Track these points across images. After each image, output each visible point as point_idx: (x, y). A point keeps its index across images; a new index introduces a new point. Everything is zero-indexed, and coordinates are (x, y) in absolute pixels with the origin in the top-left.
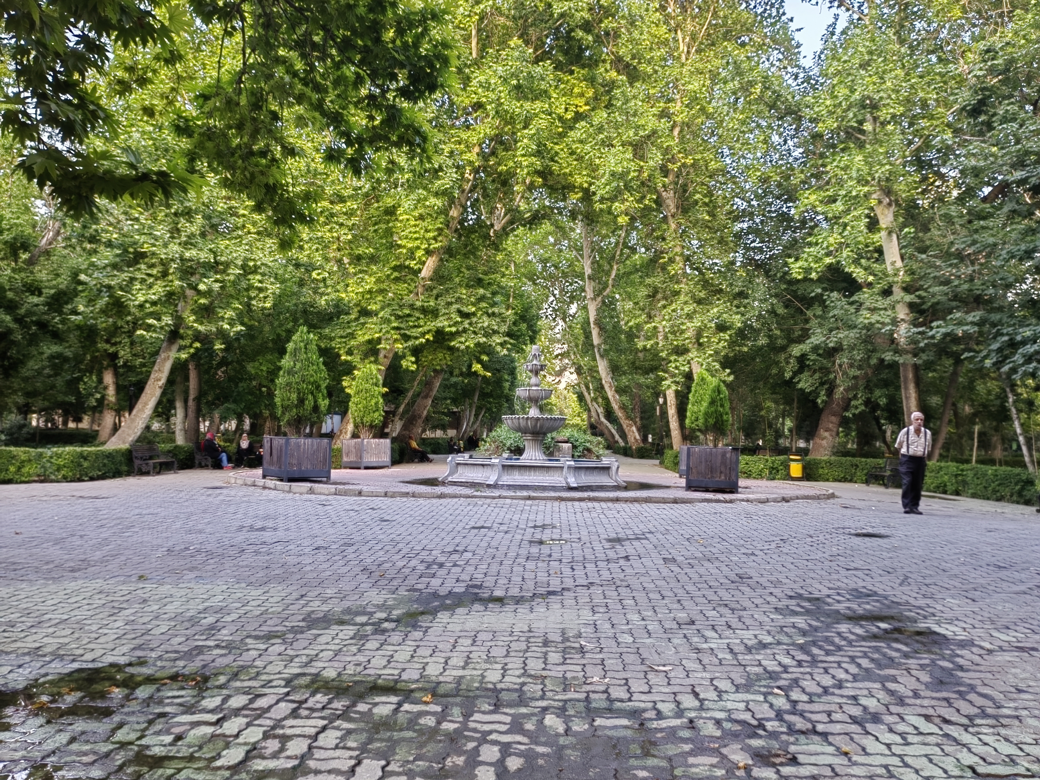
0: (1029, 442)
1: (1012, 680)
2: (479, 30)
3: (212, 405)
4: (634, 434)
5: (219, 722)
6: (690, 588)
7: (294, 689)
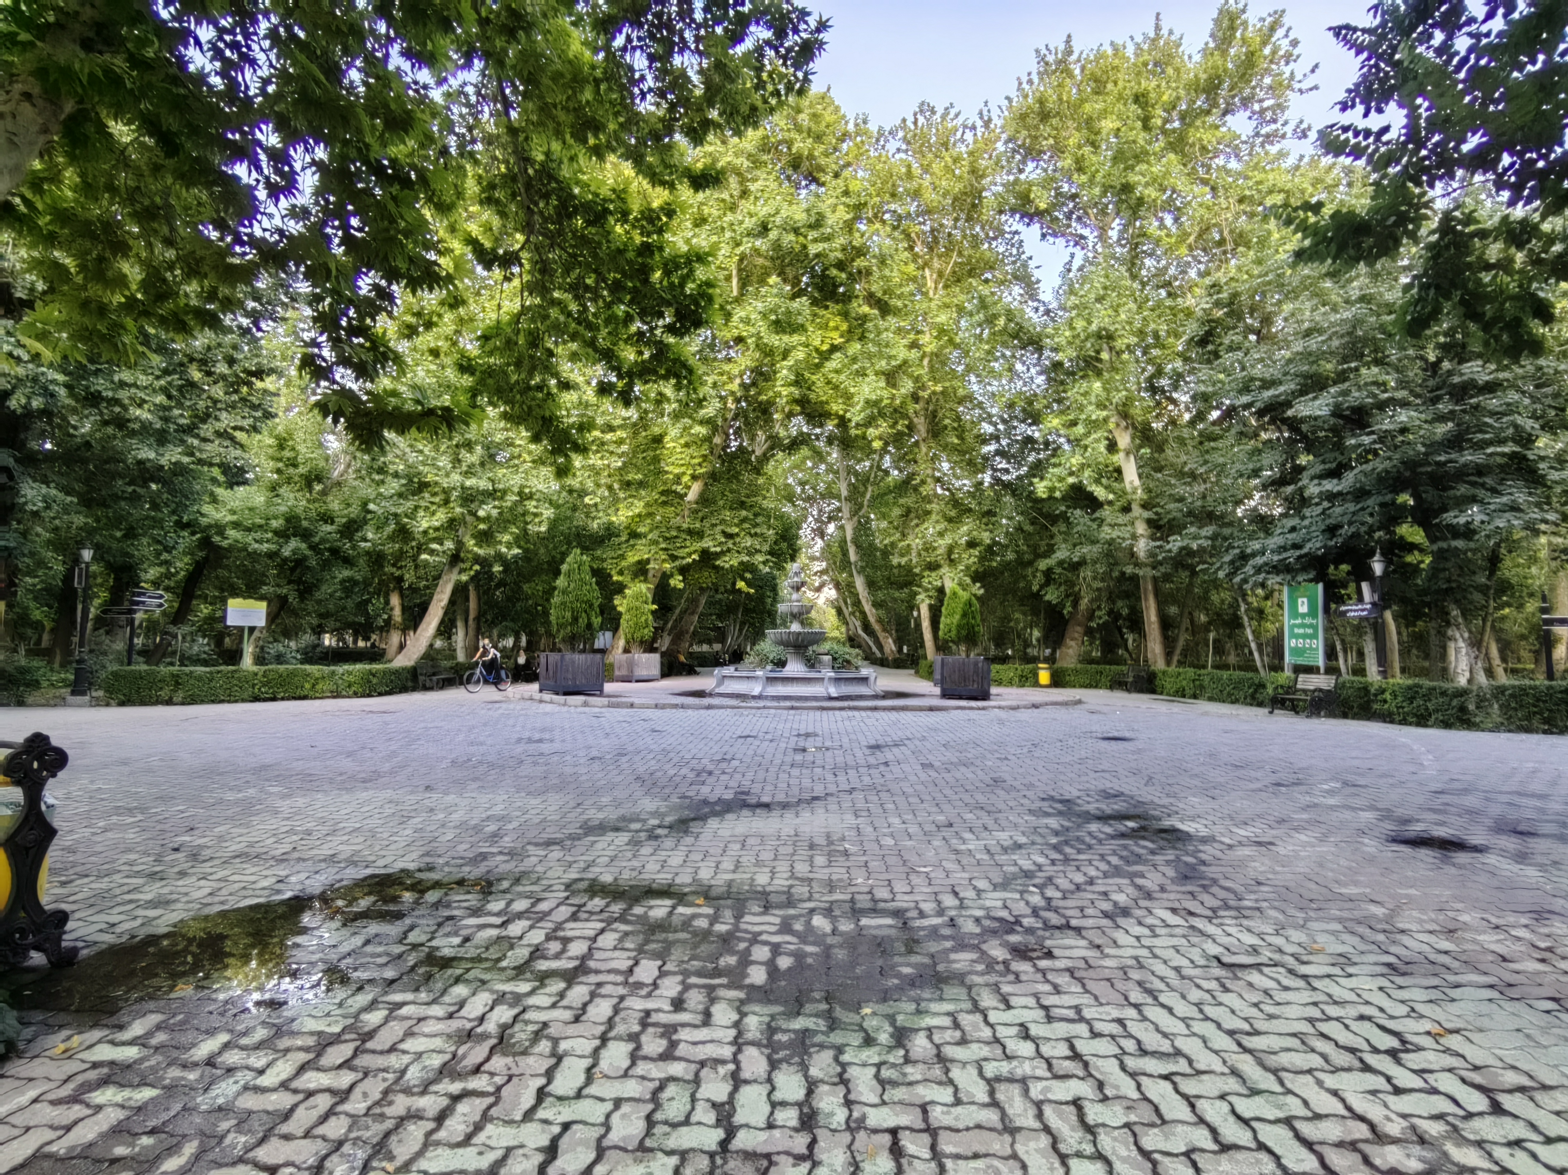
0: (1260, 647)
1: (1252, 874)
2: (740, 270)
3: (492, 624)
4: (890, 645)
5: (504, 924)
6: (948, 792)
7: (574, 893)
